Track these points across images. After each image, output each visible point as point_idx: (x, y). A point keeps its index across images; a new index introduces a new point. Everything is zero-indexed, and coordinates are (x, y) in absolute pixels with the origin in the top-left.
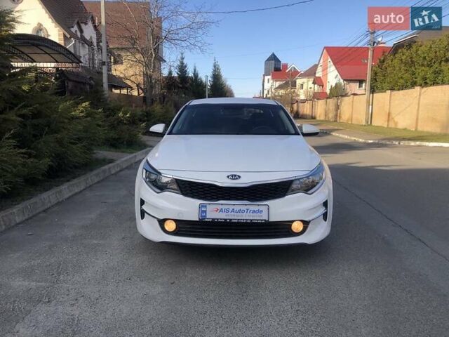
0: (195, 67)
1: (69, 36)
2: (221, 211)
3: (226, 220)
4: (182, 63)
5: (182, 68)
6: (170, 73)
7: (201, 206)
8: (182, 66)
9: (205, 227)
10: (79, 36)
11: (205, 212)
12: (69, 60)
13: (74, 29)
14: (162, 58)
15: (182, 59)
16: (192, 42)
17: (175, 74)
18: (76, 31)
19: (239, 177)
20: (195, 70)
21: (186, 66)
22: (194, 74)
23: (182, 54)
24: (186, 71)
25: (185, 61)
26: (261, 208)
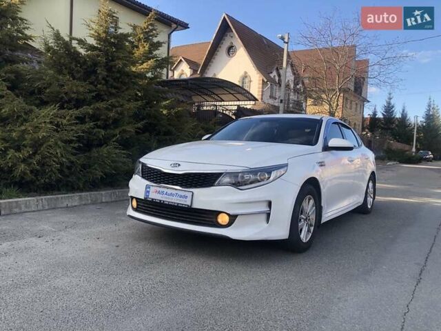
0: (404, 107)
1: (266, 80)
2: (159, 192)
3: (160, 201)
4: (389, 103)
5: (389, 109)
6: (375, 114)
7: (147, 187)
8: (388, 107)
9: (151, 206)
10: (277, 80)
11: (148, 192)
12: (245, 99)
13: (274, 74)
14: (366, 99)
15: (390, 99)
16: (382, 79)
17: (380, 115)
18: (275, 76)
19: (179, 165)
20: (403, 111)
21: (393, 107)
22: (402, 115)
23: (390, 94)
24: (393, 111)
25: (392, 102)
26: (187, 194)
